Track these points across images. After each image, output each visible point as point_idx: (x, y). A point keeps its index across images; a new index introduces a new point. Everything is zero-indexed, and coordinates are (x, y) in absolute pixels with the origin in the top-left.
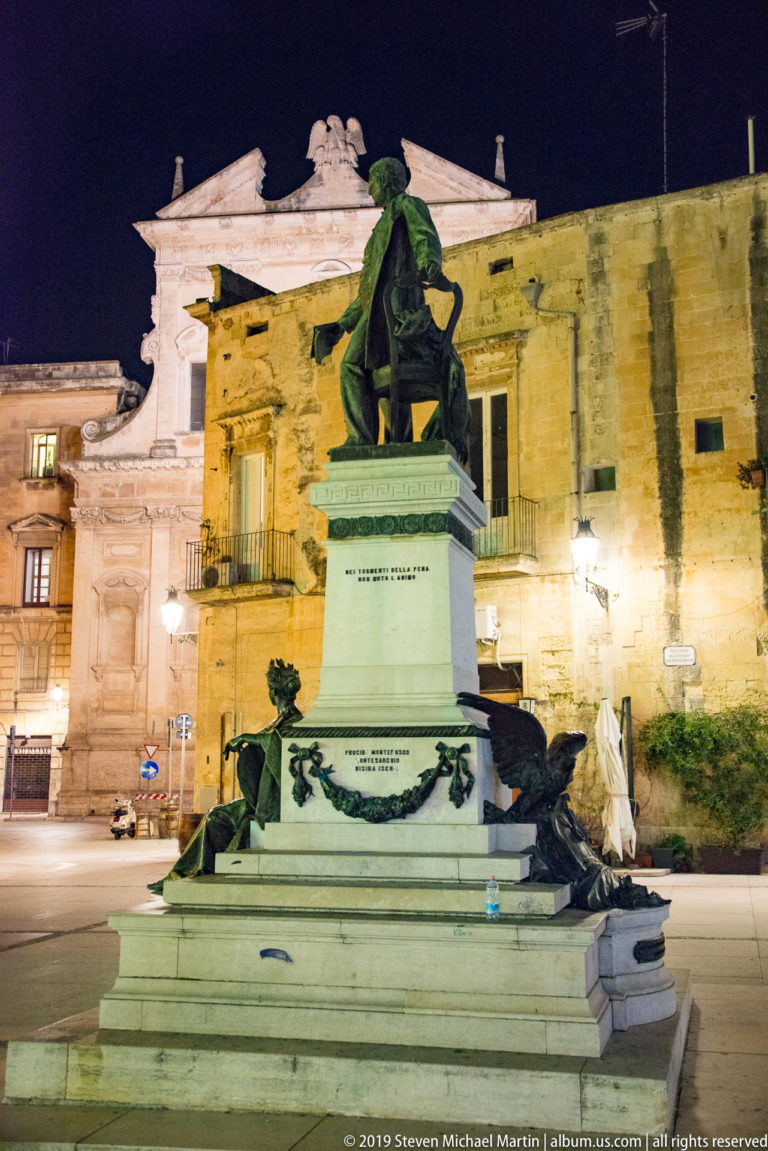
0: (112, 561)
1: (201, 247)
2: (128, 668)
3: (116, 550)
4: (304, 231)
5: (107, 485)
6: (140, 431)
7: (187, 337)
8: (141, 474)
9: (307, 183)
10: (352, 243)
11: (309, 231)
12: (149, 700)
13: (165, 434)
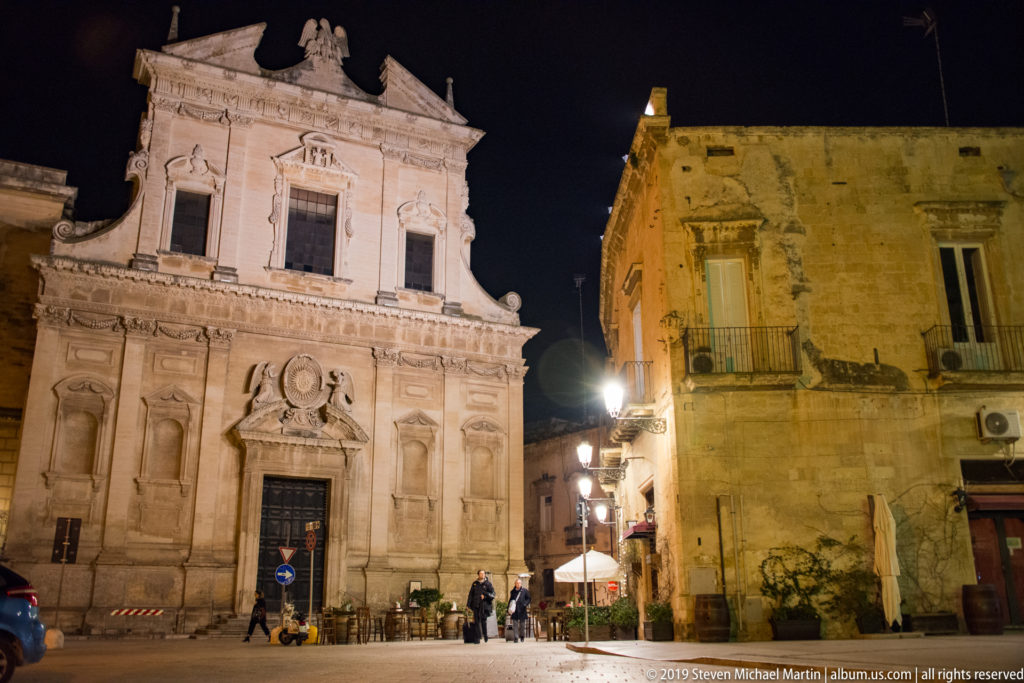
0: (78, 364)
1: (198, 89)
2: (88, 476)
3: (82, 355)
4: (298, 102)
5: (79, 287)
6: (117, 242)
7: (176, 165)
8: (119, 282)
9: (300, 65)
10: (337, 123)
11: (302, 104)
12: (109, 512)
13: (147, 248)
